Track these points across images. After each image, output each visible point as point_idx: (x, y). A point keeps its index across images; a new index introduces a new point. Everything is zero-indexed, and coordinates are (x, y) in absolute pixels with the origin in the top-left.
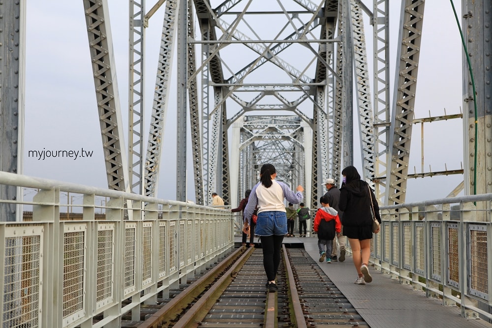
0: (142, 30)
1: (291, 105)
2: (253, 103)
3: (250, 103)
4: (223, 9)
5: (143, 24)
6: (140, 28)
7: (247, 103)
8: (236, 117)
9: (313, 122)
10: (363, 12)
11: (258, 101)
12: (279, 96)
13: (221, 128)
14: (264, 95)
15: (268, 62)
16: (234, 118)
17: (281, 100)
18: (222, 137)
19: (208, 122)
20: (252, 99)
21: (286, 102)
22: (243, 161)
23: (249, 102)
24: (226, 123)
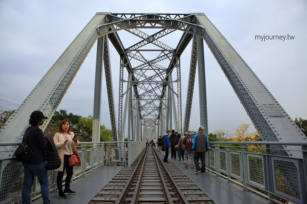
5: (122, 96)
10: (175, 94)
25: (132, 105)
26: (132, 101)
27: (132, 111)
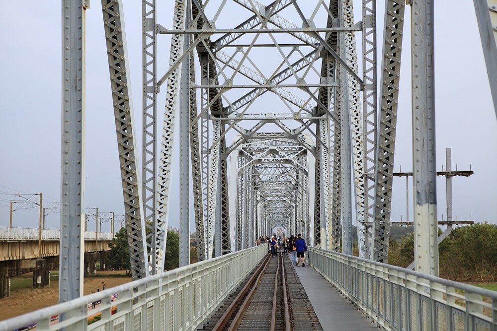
0: (154, 96)
1: (293, 133)
2: (253, 131)
3: (250, 131)
4: (223, 42)
5: (155, 90)
6: (152, 94)
7: (247, 131)
8: (236, 145)
9: (316, 151)
11: (258, 129)
12: (280, 124)
13: (220, 158)
14: (265, 123)
15: (269, 91)
16: (234, 147)
17: (283, 128)
18: (221, 172)
19: (208, 156)
20: (252, 127)
21: (288, 130)
22: (241, 185)
23: (249, 129)
24: (225, 151)
25: (193, 108)
26: (193, 95)
27: (194, 135)
